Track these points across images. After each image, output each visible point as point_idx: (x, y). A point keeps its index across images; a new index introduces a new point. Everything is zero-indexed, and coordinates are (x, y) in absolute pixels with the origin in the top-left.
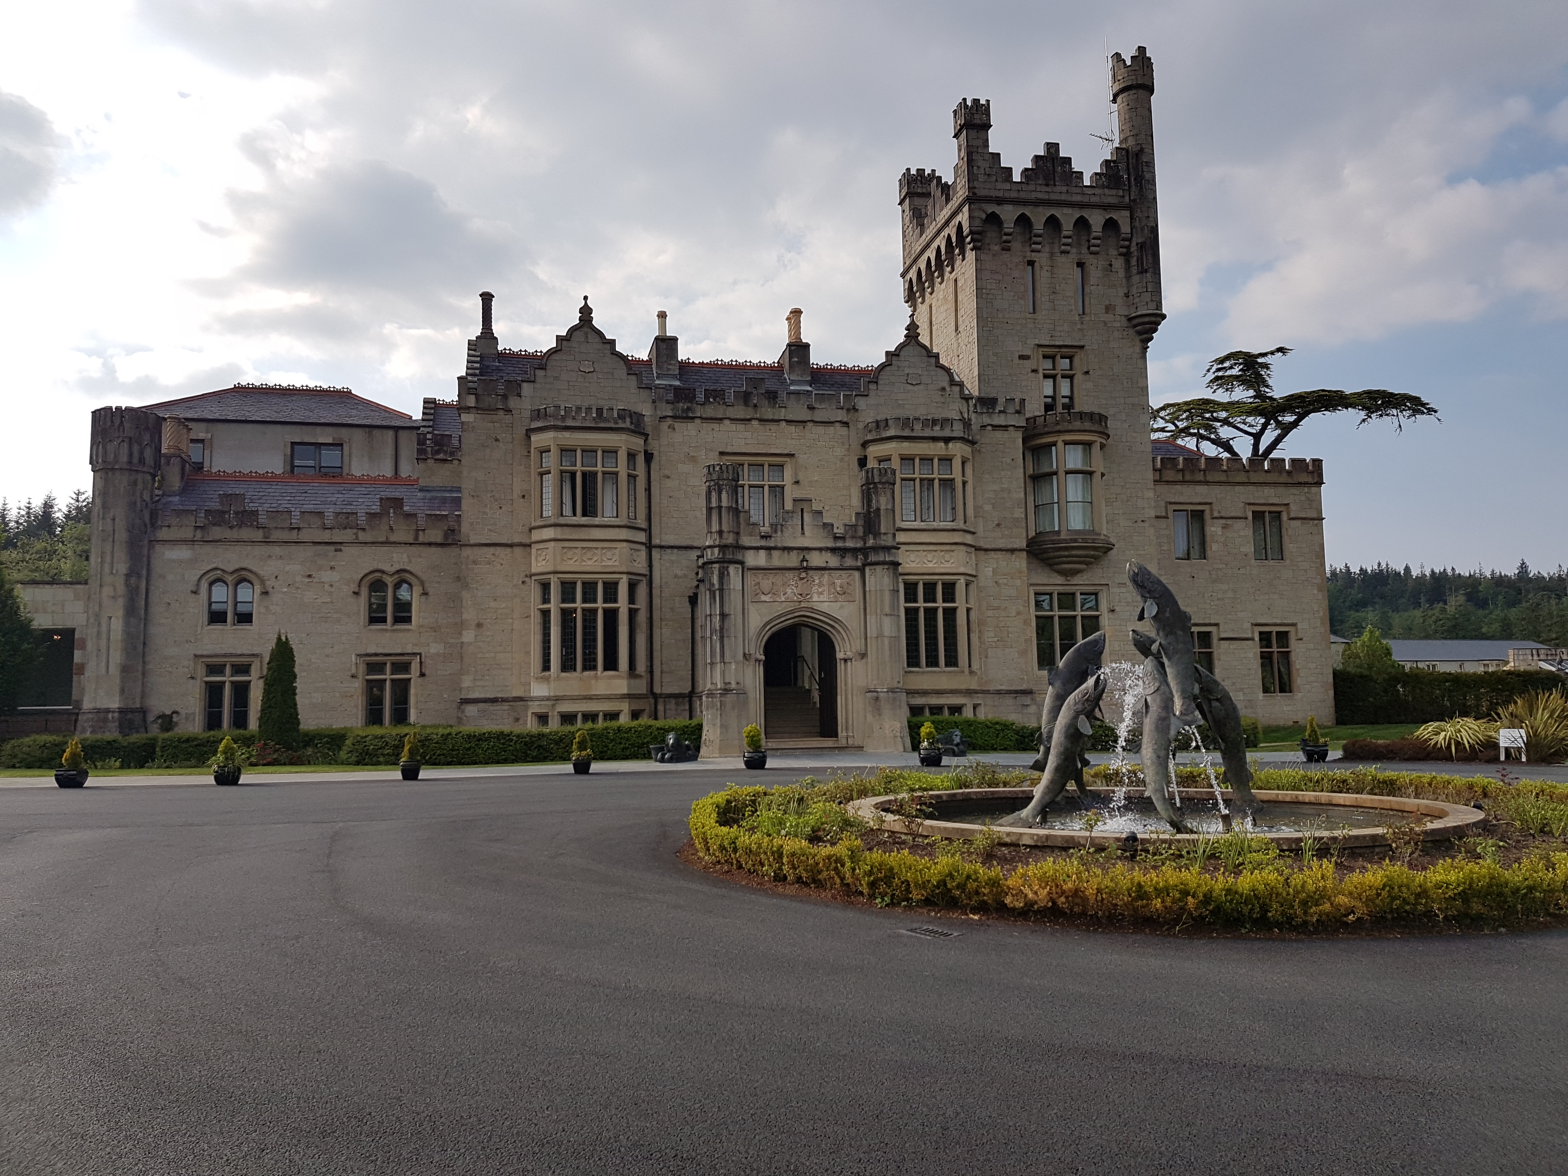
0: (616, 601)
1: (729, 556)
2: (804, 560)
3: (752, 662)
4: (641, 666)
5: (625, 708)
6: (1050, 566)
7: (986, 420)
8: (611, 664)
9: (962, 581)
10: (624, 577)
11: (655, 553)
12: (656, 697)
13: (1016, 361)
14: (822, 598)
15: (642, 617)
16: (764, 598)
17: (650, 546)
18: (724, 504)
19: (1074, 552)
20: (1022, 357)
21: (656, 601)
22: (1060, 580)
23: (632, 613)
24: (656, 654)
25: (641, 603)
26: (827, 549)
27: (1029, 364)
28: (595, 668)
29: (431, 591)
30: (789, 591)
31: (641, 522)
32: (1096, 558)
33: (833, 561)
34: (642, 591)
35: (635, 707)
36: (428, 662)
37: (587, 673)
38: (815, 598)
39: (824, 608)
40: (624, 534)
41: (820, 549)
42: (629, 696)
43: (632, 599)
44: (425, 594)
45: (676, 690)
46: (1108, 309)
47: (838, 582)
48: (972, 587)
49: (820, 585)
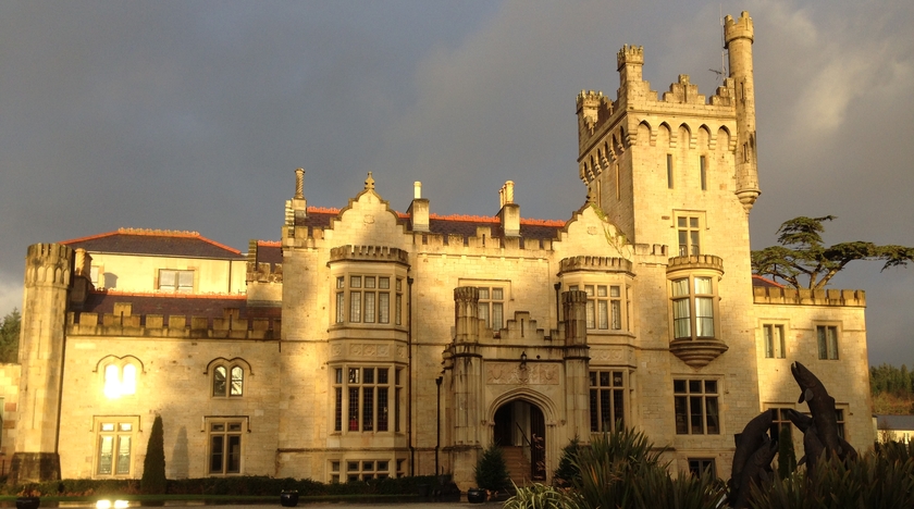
0: (386, 382)
1: (472, 351)
2: (524, 355)
3: (486, 427)
4: (403, 429)
5: (392, 457)
6: (685, 360)
7: (642, 260)
8: (383, 426)
9: (627, 370)
10: (393, 364)
11: (414, 348)
12: (413, 450)
13: (660, 219)
14: (536, 382)
15: (404, 394)
16: (495, 381)
17: (409, 344)
18: (469, 315)
19: (701, 352)
20: (664, 218)
21: (414, 382)
22: (690, 370)
23: (397, 390)
24: (413, 420)
25: (403, 383)
26: (539, 347)
27: (670, 222)
28: (371, 429)
29: (256, 372)
30: (513, 377)
31: (404, 326)
32: (716, 356)
33: (544, 355)
34: (404, 374)
35: (400, 457)
36: (253, 423)
37: (366, 432)
38: (531, 382)
39: (537, 389)
40: (392, 335)
41: (535, 347)
42: (396, 450)
43: (397, 382)
44: (252, 374)
45: (427, 446)
46: (722, 187)
47: (547, 371)
48: (633, 375)
49: (534, 372)
